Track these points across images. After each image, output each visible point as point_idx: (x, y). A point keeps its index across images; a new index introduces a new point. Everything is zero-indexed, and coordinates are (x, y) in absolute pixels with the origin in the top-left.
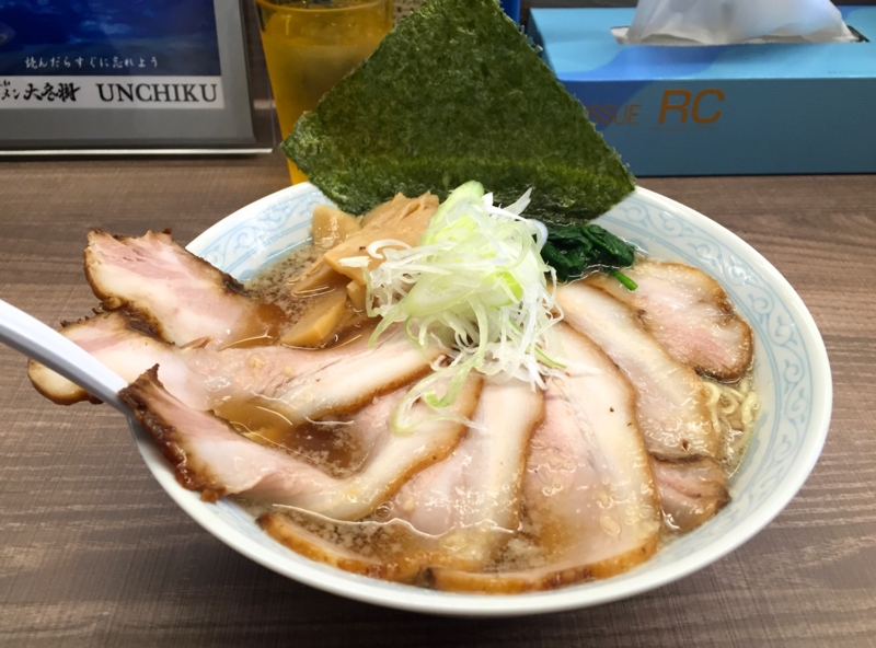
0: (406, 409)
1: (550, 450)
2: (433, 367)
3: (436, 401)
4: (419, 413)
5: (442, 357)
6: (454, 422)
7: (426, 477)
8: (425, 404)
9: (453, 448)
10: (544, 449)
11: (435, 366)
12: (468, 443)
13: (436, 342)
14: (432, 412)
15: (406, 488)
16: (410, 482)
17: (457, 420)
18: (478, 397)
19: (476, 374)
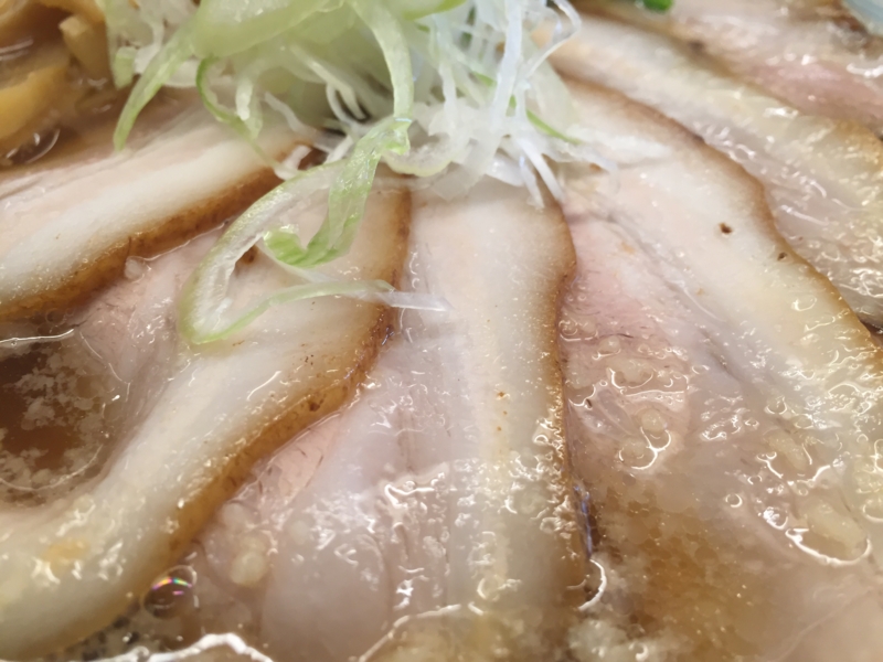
0: (219, 280)
1: (612, 343)
2: (280, 174)
3: (296, 251)
4: (255, 287)
5: (302, 151)
6: (353, 301)
7: (294, 466)
8: (269, 264)
9: (362, 369)
10: (595, 342)
11: (287, 170)
12: (399, 351)
13: (282, 119)
14: (289, 280)
15: (233, 513)
16: (246, 491)
17: (362, 293)
18: (403, 232)
19: (392, 182)
